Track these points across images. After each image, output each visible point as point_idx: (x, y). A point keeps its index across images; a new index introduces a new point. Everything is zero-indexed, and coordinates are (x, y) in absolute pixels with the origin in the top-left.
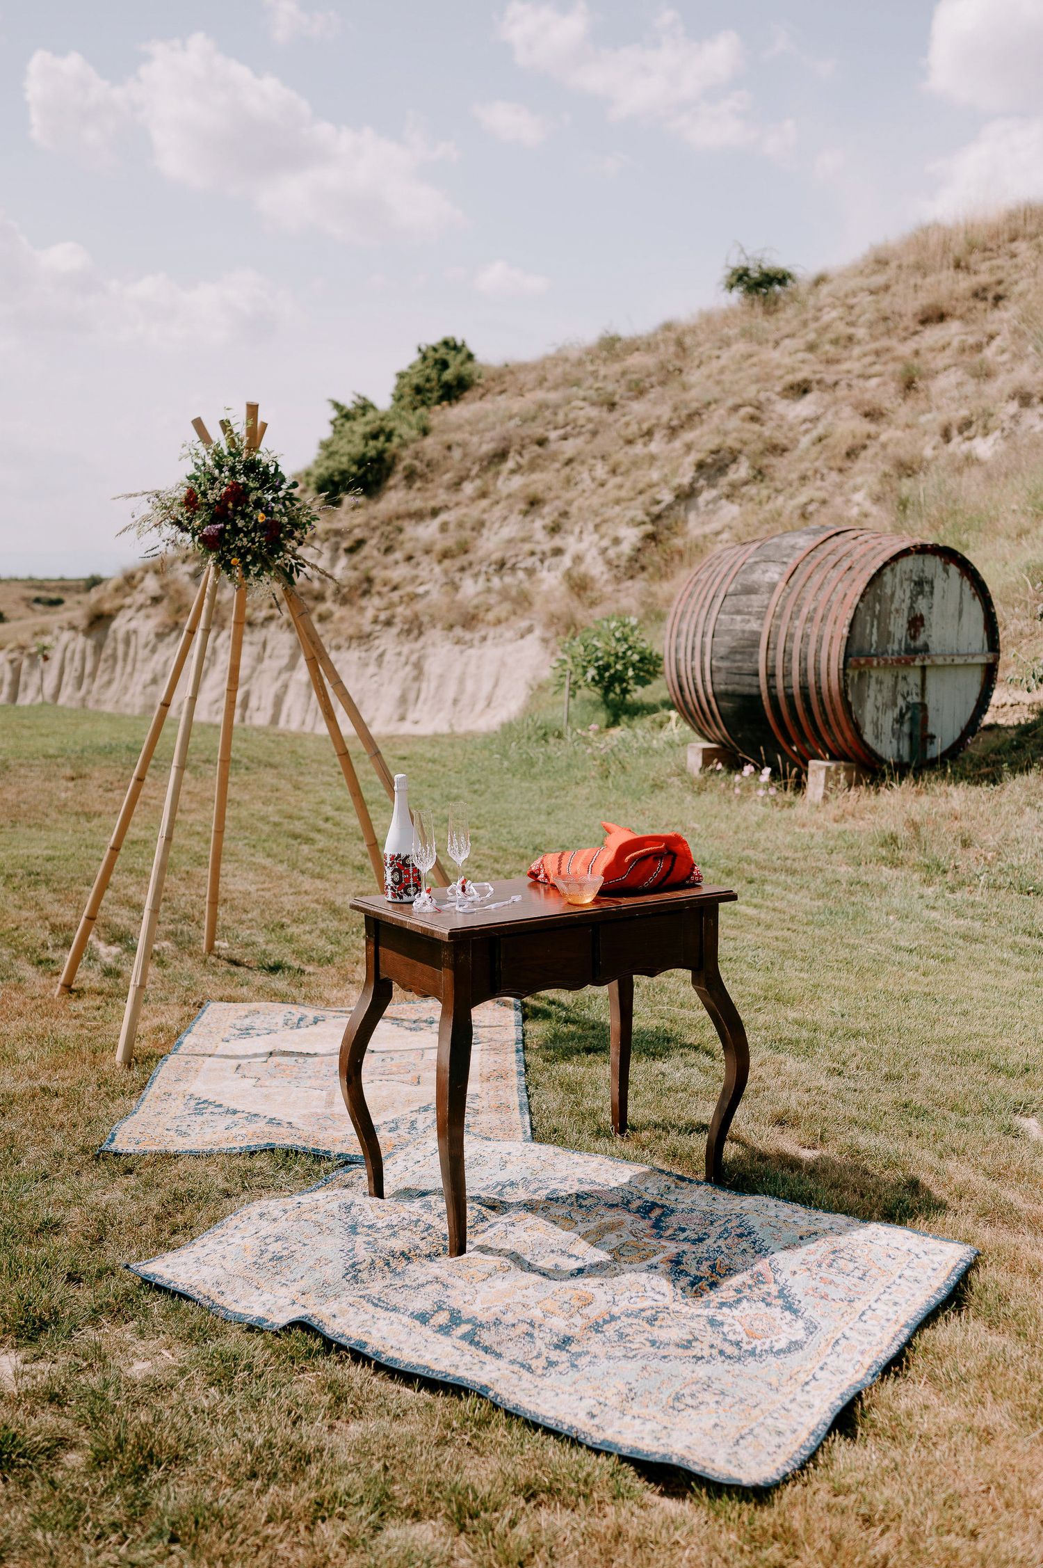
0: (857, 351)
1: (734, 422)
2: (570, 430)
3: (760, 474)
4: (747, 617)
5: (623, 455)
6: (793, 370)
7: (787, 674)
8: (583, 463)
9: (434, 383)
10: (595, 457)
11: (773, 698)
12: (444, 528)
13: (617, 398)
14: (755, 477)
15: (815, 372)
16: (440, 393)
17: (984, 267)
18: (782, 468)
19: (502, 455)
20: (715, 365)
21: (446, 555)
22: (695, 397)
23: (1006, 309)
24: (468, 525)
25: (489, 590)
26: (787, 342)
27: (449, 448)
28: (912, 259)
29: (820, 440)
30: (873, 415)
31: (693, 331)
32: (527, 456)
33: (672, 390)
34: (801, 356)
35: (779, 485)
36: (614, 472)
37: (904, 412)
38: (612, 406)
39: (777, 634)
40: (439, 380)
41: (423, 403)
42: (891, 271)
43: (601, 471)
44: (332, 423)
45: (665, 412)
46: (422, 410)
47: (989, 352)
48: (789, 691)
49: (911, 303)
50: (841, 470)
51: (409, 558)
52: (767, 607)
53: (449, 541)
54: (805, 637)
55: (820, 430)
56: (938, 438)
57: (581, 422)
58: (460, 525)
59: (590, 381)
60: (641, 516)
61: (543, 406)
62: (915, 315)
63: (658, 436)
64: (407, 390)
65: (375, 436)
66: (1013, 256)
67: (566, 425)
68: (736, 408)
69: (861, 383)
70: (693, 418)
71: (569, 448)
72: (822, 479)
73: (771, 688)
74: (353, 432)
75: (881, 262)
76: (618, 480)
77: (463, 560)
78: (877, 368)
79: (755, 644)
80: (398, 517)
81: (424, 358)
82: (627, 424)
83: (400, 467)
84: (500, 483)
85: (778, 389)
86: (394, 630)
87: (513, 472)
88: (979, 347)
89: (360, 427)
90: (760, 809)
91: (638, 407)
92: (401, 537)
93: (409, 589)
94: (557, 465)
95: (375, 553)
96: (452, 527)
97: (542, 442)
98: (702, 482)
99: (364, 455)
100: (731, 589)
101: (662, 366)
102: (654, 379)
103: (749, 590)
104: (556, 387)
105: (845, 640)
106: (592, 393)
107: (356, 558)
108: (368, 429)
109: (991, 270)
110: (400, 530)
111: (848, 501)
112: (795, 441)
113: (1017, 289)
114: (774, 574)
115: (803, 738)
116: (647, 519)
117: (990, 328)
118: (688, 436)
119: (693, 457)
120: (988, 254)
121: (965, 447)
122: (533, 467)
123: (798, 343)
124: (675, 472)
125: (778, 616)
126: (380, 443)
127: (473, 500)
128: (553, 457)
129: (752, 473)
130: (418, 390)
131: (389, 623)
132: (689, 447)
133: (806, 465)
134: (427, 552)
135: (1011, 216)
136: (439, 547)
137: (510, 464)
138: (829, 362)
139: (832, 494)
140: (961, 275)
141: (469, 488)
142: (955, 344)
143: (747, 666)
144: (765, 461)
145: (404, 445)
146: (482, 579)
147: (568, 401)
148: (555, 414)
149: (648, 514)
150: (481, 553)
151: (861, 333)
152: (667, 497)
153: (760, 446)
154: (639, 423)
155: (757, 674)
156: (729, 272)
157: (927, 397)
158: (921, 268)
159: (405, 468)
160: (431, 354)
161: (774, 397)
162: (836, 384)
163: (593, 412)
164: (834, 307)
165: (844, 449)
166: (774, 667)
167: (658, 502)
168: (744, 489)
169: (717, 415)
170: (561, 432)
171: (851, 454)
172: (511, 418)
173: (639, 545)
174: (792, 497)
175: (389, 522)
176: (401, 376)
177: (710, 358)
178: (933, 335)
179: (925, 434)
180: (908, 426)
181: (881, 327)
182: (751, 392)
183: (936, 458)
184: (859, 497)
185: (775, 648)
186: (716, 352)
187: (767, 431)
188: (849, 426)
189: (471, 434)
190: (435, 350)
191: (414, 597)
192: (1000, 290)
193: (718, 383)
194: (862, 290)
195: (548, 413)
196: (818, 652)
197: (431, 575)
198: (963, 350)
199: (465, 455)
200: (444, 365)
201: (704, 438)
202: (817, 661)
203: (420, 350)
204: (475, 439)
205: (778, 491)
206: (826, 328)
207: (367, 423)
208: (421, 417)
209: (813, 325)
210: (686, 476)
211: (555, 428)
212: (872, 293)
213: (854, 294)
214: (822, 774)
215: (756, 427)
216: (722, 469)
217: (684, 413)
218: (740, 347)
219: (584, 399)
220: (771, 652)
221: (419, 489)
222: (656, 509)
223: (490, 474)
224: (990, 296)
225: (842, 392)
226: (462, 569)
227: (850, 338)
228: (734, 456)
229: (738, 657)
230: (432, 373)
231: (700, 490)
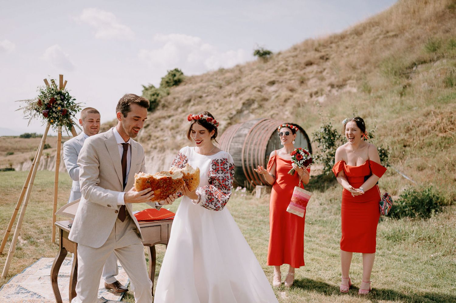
0: (288, 73)
1: (254, 92)
2: (209, 94)
3: (261, 106)
4: (239, 144)
5: (222, 101)
6: (270, 78)
7: (249, 161)
8: (212, 103)
9: (172, 81)
10: (215, 101)
11: (246, 167)
12: (172, 121)
13: (222, 85)
14: (259, 107)
15: (276, 78)
16: (174, 83)
17: (323, 50)
18: (267, 105)
19: (189, 101)
20: (250, 76)
21: (173, 129)
22: (243, 85)
23: (329, 62)
24: (179, 120)
25: (184, 139)
26: (270, 71)
27: (174, 99)
28: (303, 48)
29: (277, 97)
30: (292, 90)
31: (244, 67)
32: (196, 101)
33: (238, 83)
34: (273, 74)
35: (265, 109)
36: (220, 105)
37: (300, 90)
38: (221, 87)
39: (247, 148)
40: (173, 80)
41: (169, 86)
42: (298, 52)
43: (217, 105)
44: (143, 91)
45: (235, 89)
46: (168, 88)
47: (324, 73)
48: (250, 165)
49: (304, 61)
50: (283, 105)
51: (162, 130)
52: (244, 141)
53: (173, 125)
54: (254, 149)
55: (277, 94)
56: (309, 97)
57: (212, 91)
58: (177, 120)
59: (215, 81)
60: (226, 117)
61: (201, 87)
62: (304, 63)
63: (233, 95)
64: (164, 83)
65: (154, 95)
66: (331, 47)
67: (208, 92)
68: (254, 88)
69: (289, 82)
70: (243, 90)
71: (208, 99)
72: (278, 107)
73: (245, 164)
74: (147, 94)
75: (295, 49)
76: (221, 108)
77: (177, 130)
78: (294, 78)
79: (240, 151)
80: (160, 118)
81: (169, 74)
82: (225, 92)
83: (161, 104)
84: (189, 108)
85: (266, 82)
86: (157, 150)
87: (193, 105)
88: (321, 72)
89: (150, 93)
90: (241, 200)
91: (228, 88)
92: (160, 124)
93: (161, 138)
94: (204, 104)
95: (153, 128)
96: (174, 121)
97: (201, 97)
98: (244, 109)
99: (151, 100)
100: (235, 136)
101: (236, 77)
102: (233, 80)
103: (239, 136)
104: (206, 82)
105: (265, 151)
106: (215, 84)
107: (147, 129)
108: (152, 93)
109: (325, 52)
110: (160, 121)
111: (284, 114)
112: (270, 97)
113: (332, 56)
114: (246, 131)
115: (255, 179)
116: (228, 119)
117: (324, 67)
118: (241, 96)
119: (242, 101)
120: (325, 47)
121: (316, 99)
122: (198, 104)
123: (272, 70)
124: (237, 106)
125: (247, 143)
126: (155, 97)
127: (181, 113)
128: (204, 101)
129: (258, 106)
130: (167, 82)
131: (155, 148)
132: (241, 99)
133: (273, 104)
134: (167, 128)
135: (331, 37)
136: (170, 126)
137: (192, 103)
138: (280, 76)
139: (279, 112)
140: (317, 53)
141: (180, 110)
142: (315, 71)
143: (238, 158)
144: (262, 103)
145: (162, 98)
146: (182, 136)
147: (208, 86)
148: (205, 89)
149: (229, 117)
150: (182, 128)
151: (289, 68)
152: (234, 112)
153: (261, 98)
154: (228, 92)
155: (241, 160)
156: (254, 51)
157: (307, 85)
158: (306, 51)
159: (162, 104)
160: (171, 72)
161: (265, 85)
162: (282, 82)
163: (216, 89)
164: (282, 61)
165: (283, 99)
166: (246, 158)
167: (231, 114)
168: (256, 111)
169: (249, 90)
171: (286, 101)
172: (192, 90)
173: (226, 126)
174: (269, 112)
175: (156, 119)
176: (163, 78)
177: (248, 74)
178: (309, 69)
179: (306, 95)
180: (301, 93)
181: (295, 67)
182: (259, 84)
183: (308, 102)
184: (287, 113)
185: (246, 153)
186: (250, 73)
187: (263, 95)
188: (285, 93)
189: (181, 95)
190: (172, 71)
191: (163, 141)
192: (327, 57)
193: (250, 81)
194: (290, 56)
195: (203, 90)
196: (258, 154)
197: (168, 134)
198: (317, 73)
199: (179, 101)
200: (175, 75)
201: (245, 96)
202: (258, 157)
203: (168, 71)
204: (182, 96)
205: (265, 111)
206: (280, 66)
207: (152, 91)
208: (168, 90)
209: (277, 66)
210: (239, 107)
211: (205, 93)
212: (293, 57)
213: (288, 57)
214: (260, 190)
215: (260, 93)
216: (250, 105)
217: (240, 89)
218: (256, 72)
219: (213, 85)
220: (245, 154)
221: (166, 110)
222: (231, 116)
223: (185, 106)
224: (325, 58)
225: (284, 84)
226: (177, 133)
227: (286, 70)
228: (253, 101)
229: (236, 155)
230: (171, 78)
231: (244, 111)
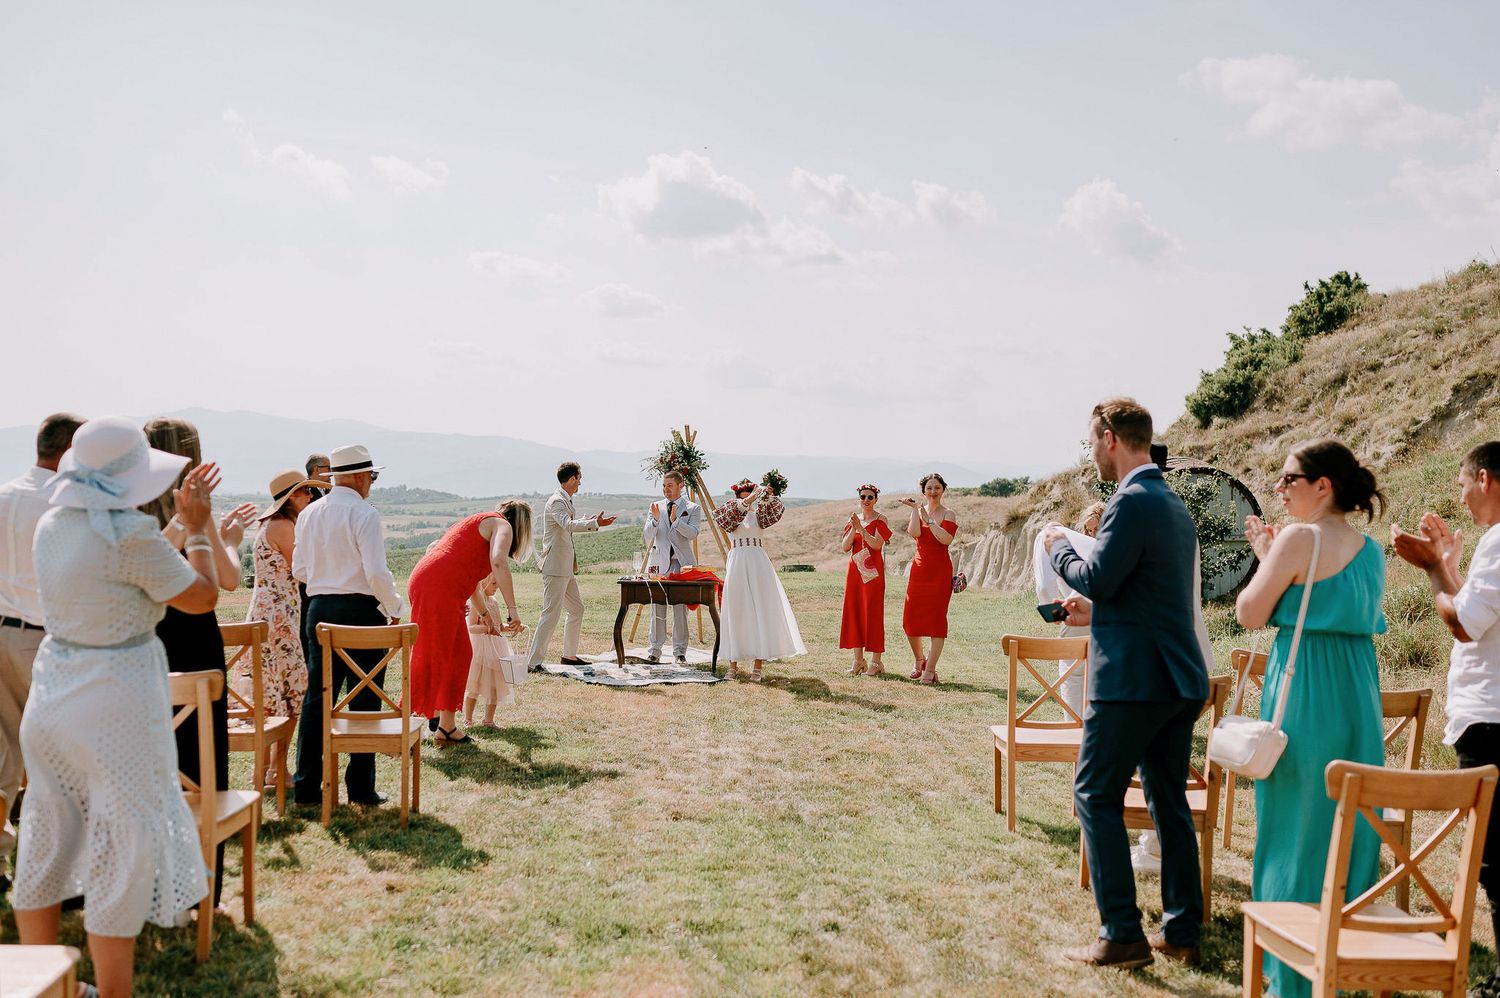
2: (1400, 356)
5: (1422, 380)
16: (1320, 324)
38: (1441, 333)
40: (1321, 310)
41: (1306, 332)
44: (1227, 353)
57: (1410, 348)
59: (1435, 311)
64: (1292, 322)
65: (1244, 366)
67: (1400, 351)
80: (1250, 435)
97: (1375, 368)
99: (1233, 381)
108: (1240, 360)
126: (1247, 372)
128: (1378, 382)
130: (1302, 321)
147: (1405, 330)
148: (1394, 341)
152: (1425, 417)
163: (1423, 340)
170: (1393, 358)
172: (1357, 345)
175: (1239, 440)
176: (1293, 309)
190: (1325, 284)
195: (1389, 343)
199: (1314, 381)
200: (1329, 297)
203: (1307, 287)
204: (1327, 366)
208: (1298, 346)
210: (1443, 398)
211: (1390, 356)
216: (1477, 393)
219: (1422, 328)
222: (1414, 429)
230: (1315, 307)
231: (1457, 411)
